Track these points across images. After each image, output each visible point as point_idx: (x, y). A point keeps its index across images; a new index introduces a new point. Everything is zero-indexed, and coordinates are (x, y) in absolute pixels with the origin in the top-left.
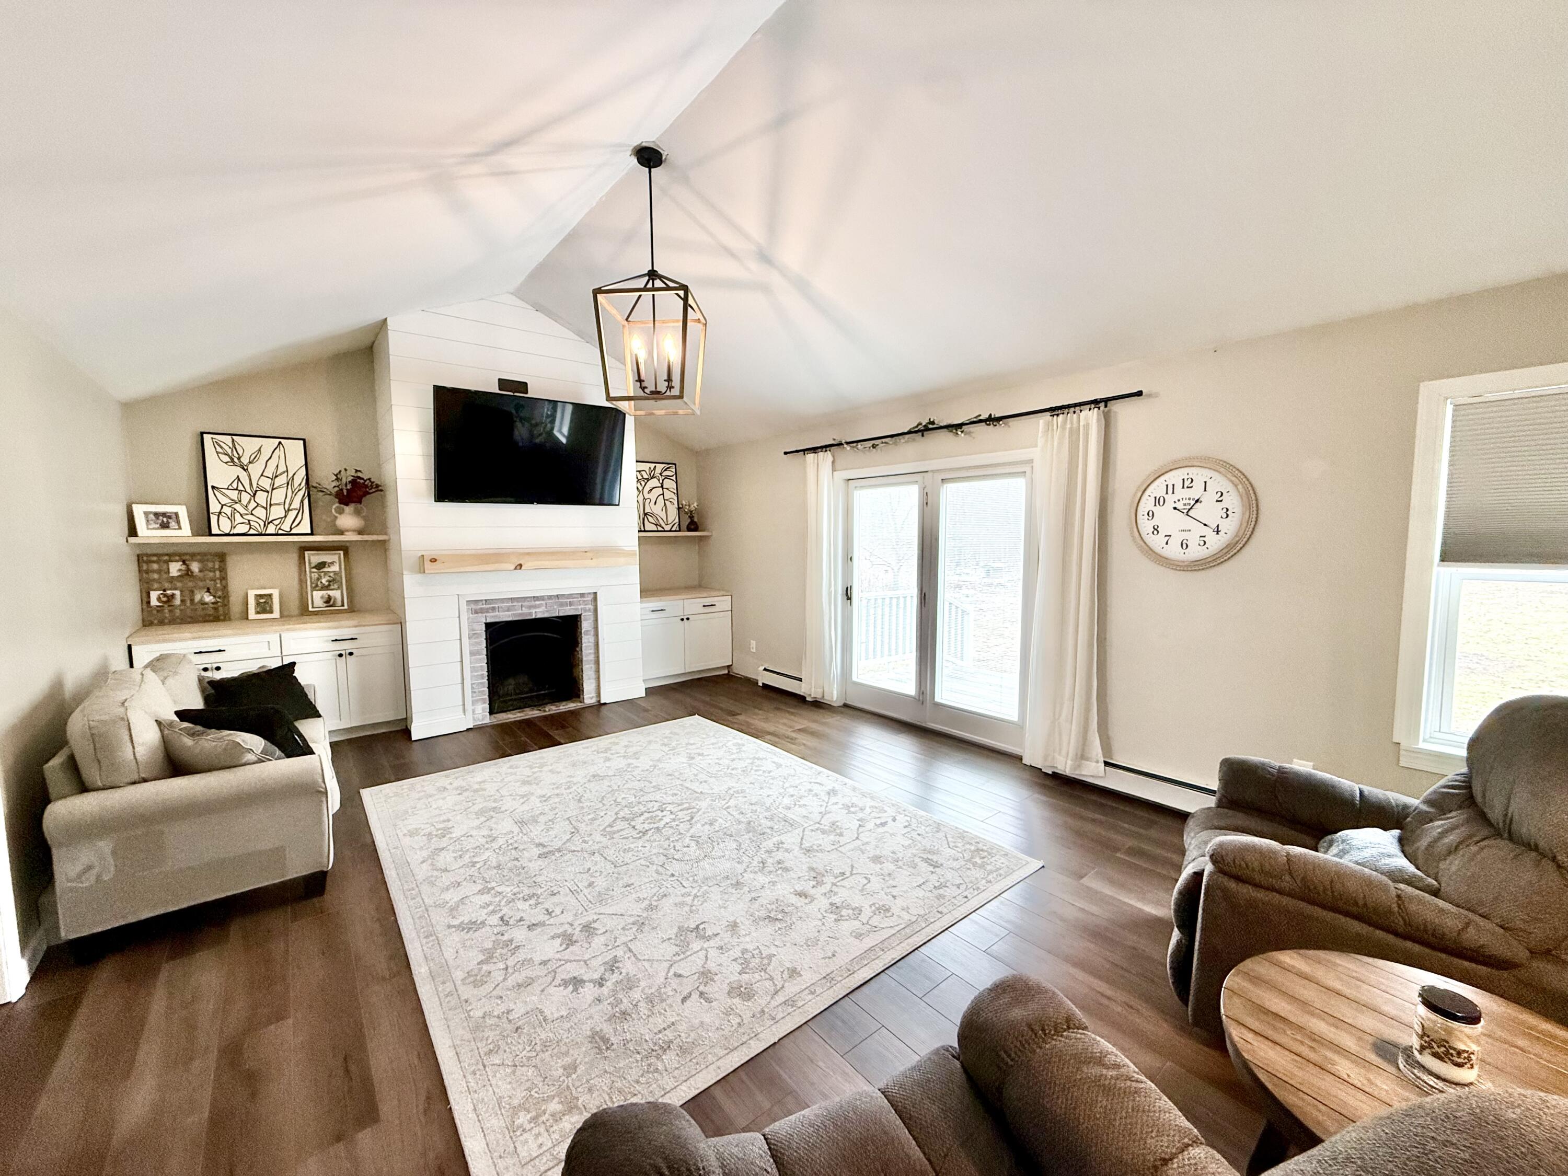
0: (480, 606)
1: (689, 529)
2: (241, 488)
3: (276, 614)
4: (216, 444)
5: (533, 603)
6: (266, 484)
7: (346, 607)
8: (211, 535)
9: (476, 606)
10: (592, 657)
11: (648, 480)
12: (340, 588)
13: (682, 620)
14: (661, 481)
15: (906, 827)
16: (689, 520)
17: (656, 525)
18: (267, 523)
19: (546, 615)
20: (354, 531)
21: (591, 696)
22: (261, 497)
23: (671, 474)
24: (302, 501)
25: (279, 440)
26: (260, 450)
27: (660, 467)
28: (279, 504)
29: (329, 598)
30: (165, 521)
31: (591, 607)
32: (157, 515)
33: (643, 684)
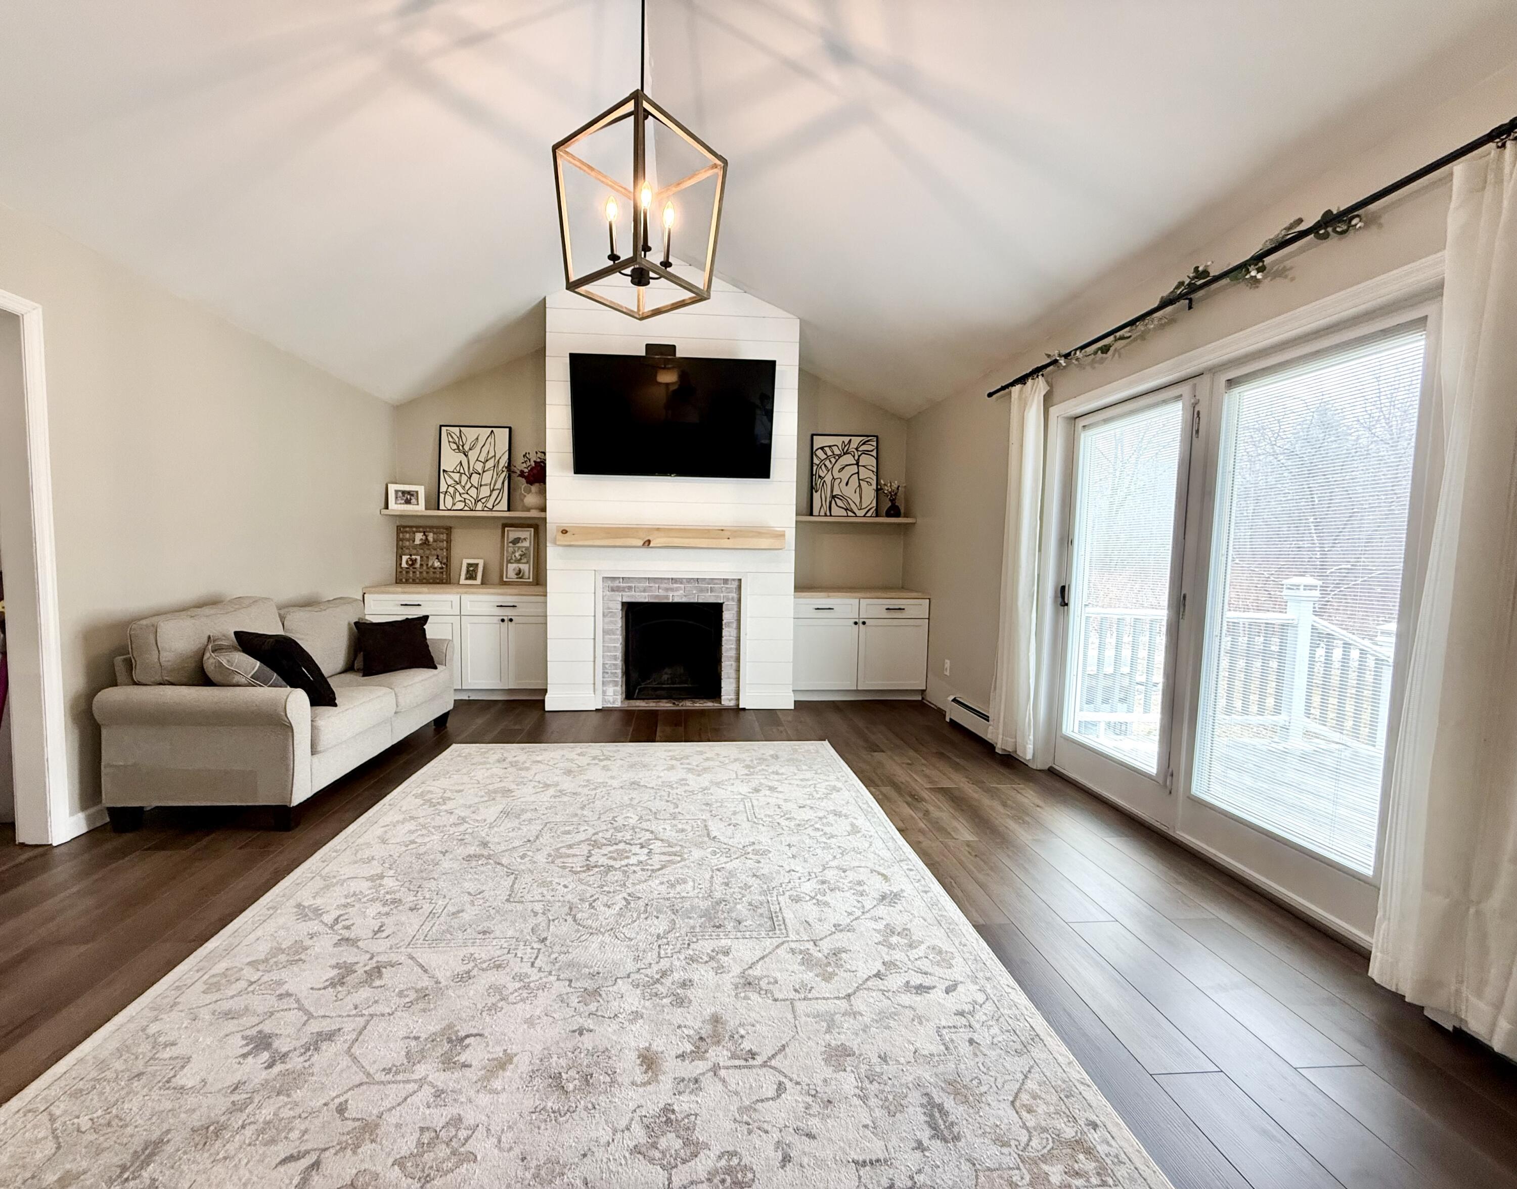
0: (616, 584)
1: (888, 515)
2: (462, 471)
3: (479, 581)
4: (449, 434)
5: (671, 586)
6: (479, 467)
7: (531, 580)
8: (438, 509)
9: (613, 583)
10: (733, 653)
11: (840, 456)
12: (527, 562)
13: (856, 623)
14: (856, 458)
15: (961, 1014)
16: (890, 504)
17: (846, 510)
18: (477, 501)
19: (684, 600)
20: (536, 508)
21: (730, 697)
22: (475, 478)
23: (871, 448)
24: (503, 483)
25: (490, 429)
26: (477, 439)
27: (856, 441)
28: (486, 485)
29: (520, 571)
30: (408, 497)
31: (735, 596)
32: (404, 492)
33: (792, 694)
